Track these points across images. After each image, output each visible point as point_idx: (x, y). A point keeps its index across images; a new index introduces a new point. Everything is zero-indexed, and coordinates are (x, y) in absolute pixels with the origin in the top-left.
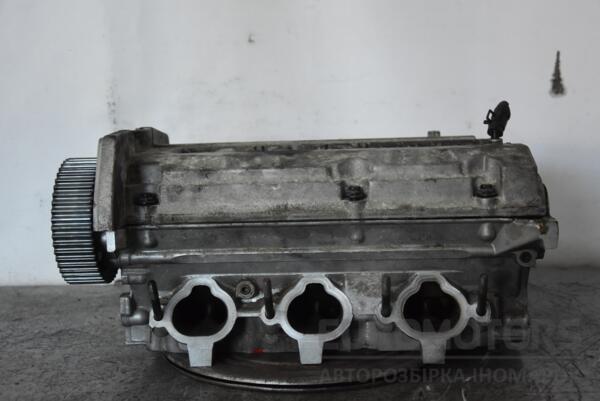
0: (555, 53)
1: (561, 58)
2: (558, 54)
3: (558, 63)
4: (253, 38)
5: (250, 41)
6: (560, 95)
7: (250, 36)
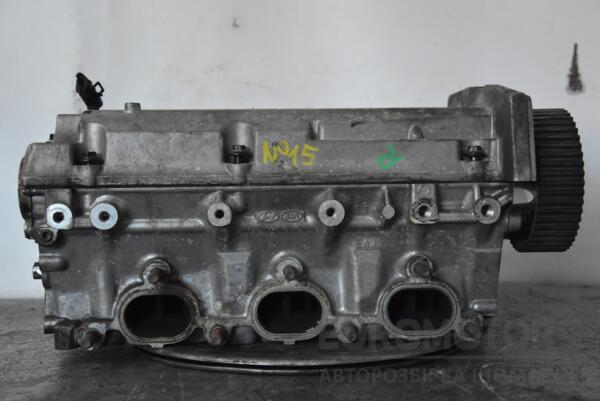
0: (573, 46)
1: (579, 52)
2: (576, 47)
3: (575, 56)
4: (237, 22)
5: (235, 25)
6: (577, 92)
7: (235, 20)
